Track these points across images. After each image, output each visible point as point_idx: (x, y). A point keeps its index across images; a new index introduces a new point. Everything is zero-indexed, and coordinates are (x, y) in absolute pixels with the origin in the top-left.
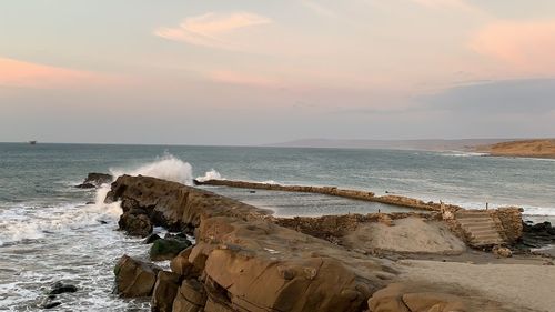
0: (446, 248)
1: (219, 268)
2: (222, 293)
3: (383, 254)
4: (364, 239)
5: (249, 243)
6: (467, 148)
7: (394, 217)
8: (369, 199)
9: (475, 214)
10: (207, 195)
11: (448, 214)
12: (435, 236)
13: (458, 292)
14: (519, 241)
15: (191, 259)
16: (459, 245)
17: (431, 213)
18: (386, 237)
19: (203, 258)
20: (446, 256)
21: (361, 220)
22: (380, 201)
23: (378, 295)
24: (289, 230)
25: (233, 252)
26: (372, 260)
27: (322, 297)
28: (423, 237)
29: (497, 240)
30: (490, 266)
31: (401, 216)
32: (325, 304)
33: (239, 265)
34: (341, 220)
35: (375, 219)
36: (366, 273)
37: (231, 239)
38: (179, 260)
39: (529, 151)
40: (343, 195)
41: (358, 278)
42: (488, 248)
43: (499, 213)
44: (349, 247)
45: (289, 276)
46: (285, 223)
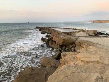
0: (86, 36)
1: (54, 39)
2: (55, 42)
3: (77, 37)
4: (74, 35)
5: (58, 36)
6: (90, 22)
7: (79, 32)
8: (75, 29)
9: (90, 31)
10: (52, 29)
11: (86, 31)
12: (84, 34)
13: (87, 41)
14: (96, 35)
15: (51, 38)
16: (88, 35)
17: (84, 31)
18: (77, 34)
19: (52, 37)
20: (86, 37)
21: (74, 32)
22: (77, 30)
23: (76, 42)
24: (64, 34)
25: (56, 37)
26: (75, 37)
27: (68, 42)
28: (83, 34)
29: (93, 35)
30: (92, 38)
31: (79, 31)
32: (69, 43)
33: (57, 38)
34: (71, 32)
35: (76, 32)
36: (74, 39)
37: (56, 35)
38: (49, 38)
39: (99, 22)
40: (71, 29)
41: (73, 40)
42: (92, 36)
43: (94, 31)
44: (72, 36)
45: (64, 40)
46: (63, 33)
